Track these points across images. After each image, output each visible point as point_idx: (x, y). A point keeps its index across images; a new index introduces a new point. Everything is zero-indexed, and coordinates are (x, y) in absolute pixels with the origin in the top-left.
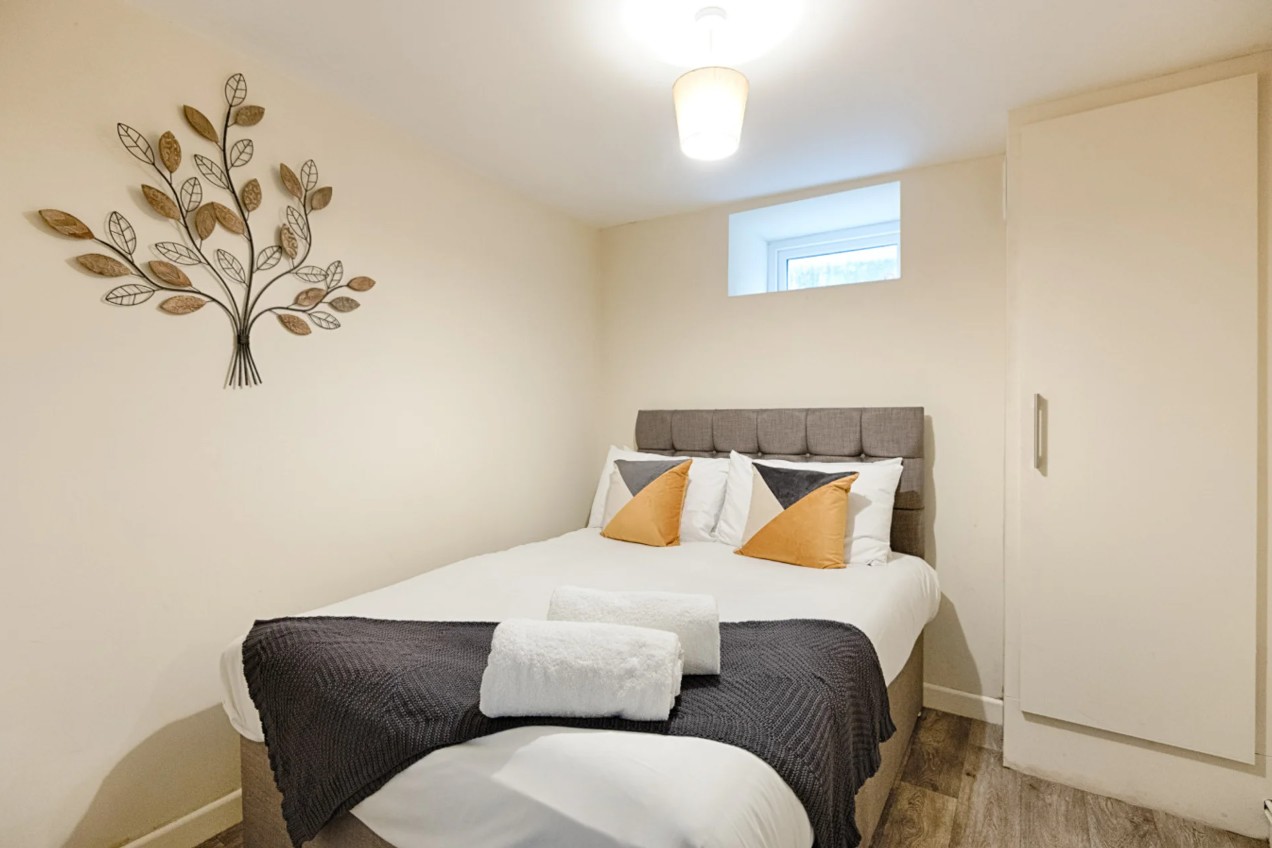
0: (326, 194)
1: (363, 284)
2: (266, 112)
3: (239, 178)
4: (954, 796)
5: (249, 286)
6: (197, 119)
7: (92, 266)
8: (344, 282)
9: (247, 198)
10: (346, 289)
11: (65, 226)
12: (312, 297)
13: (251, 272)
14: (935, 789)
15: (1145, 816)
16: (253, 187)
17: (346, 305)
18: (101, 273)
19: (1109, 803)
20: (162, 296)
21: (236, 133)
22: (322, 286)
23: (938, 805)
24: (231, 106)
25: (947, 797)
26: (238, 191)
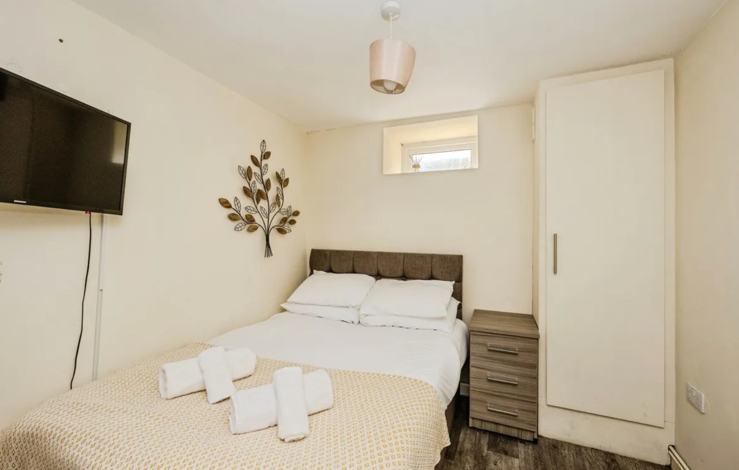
0: (287, 180)
1: (296, 213)
2: (271, 153)
3: (265, 178)
4: (516, 457)
5: (268, 219)
6: (255, 160)
7: (232, 218)
8: (292, 214)
9: (267, 185)
10: (293, 216)
11: (225, 203)
12: (284, 220)
13: (269, 214)
14: (506, 453)
15: (611, 458)
16: (268, 181)
17: (293, 222)
18: (234, 220)
19: (593, 452)
20: (248, 226)
21: (264, 162)
22: (286, 216)
23: (510, 464)
24: (262, 153)
25: (513, 458)
26: (265, 183)
